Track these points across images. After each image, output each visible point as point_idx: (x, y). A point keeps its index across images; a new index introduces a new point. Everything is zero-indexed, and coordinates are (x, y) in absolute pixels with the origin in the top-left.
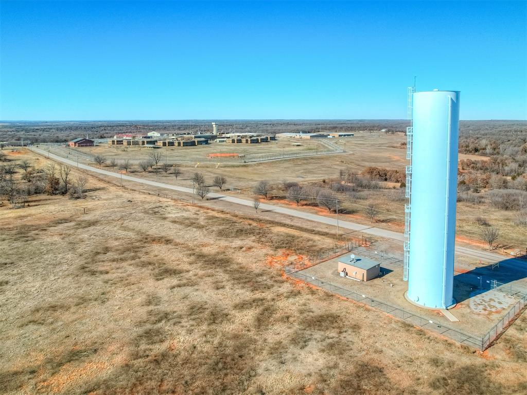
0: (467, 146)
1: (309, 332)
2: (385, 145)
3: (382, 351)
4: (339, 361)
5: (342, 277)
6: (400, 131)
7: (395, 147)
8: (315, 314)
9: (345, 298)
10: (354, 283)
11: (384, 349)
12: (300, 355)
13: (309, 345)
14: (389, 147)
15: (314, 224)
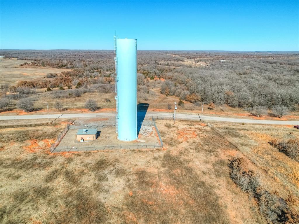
0: (58, 64)
1: (101, 173)
2: (9, 67)
3: (136, 164)
4: (128, 177)
5: (82, 143)
6: (13, 57)
7: (17, 68)
8: (93, 164)
9: (97, 151)
10: (91, 143)
11: (137, 163)
12: (110, 184)
13: (109, 178)
14: (13, 67)
15: (27, 121)
